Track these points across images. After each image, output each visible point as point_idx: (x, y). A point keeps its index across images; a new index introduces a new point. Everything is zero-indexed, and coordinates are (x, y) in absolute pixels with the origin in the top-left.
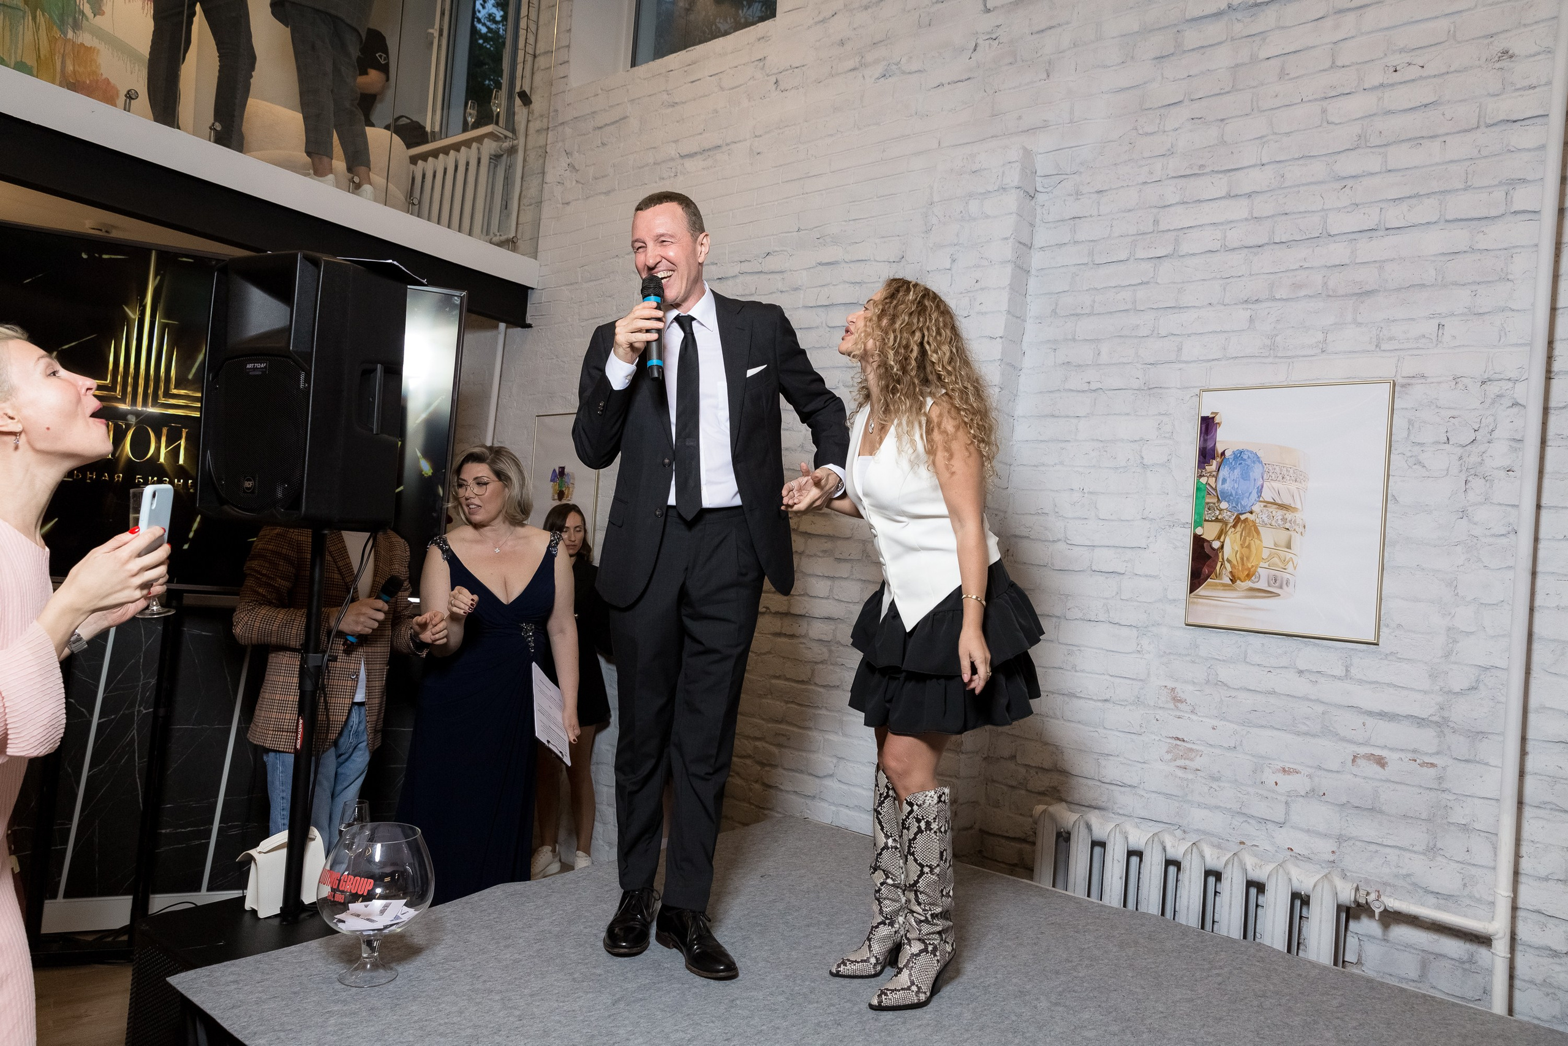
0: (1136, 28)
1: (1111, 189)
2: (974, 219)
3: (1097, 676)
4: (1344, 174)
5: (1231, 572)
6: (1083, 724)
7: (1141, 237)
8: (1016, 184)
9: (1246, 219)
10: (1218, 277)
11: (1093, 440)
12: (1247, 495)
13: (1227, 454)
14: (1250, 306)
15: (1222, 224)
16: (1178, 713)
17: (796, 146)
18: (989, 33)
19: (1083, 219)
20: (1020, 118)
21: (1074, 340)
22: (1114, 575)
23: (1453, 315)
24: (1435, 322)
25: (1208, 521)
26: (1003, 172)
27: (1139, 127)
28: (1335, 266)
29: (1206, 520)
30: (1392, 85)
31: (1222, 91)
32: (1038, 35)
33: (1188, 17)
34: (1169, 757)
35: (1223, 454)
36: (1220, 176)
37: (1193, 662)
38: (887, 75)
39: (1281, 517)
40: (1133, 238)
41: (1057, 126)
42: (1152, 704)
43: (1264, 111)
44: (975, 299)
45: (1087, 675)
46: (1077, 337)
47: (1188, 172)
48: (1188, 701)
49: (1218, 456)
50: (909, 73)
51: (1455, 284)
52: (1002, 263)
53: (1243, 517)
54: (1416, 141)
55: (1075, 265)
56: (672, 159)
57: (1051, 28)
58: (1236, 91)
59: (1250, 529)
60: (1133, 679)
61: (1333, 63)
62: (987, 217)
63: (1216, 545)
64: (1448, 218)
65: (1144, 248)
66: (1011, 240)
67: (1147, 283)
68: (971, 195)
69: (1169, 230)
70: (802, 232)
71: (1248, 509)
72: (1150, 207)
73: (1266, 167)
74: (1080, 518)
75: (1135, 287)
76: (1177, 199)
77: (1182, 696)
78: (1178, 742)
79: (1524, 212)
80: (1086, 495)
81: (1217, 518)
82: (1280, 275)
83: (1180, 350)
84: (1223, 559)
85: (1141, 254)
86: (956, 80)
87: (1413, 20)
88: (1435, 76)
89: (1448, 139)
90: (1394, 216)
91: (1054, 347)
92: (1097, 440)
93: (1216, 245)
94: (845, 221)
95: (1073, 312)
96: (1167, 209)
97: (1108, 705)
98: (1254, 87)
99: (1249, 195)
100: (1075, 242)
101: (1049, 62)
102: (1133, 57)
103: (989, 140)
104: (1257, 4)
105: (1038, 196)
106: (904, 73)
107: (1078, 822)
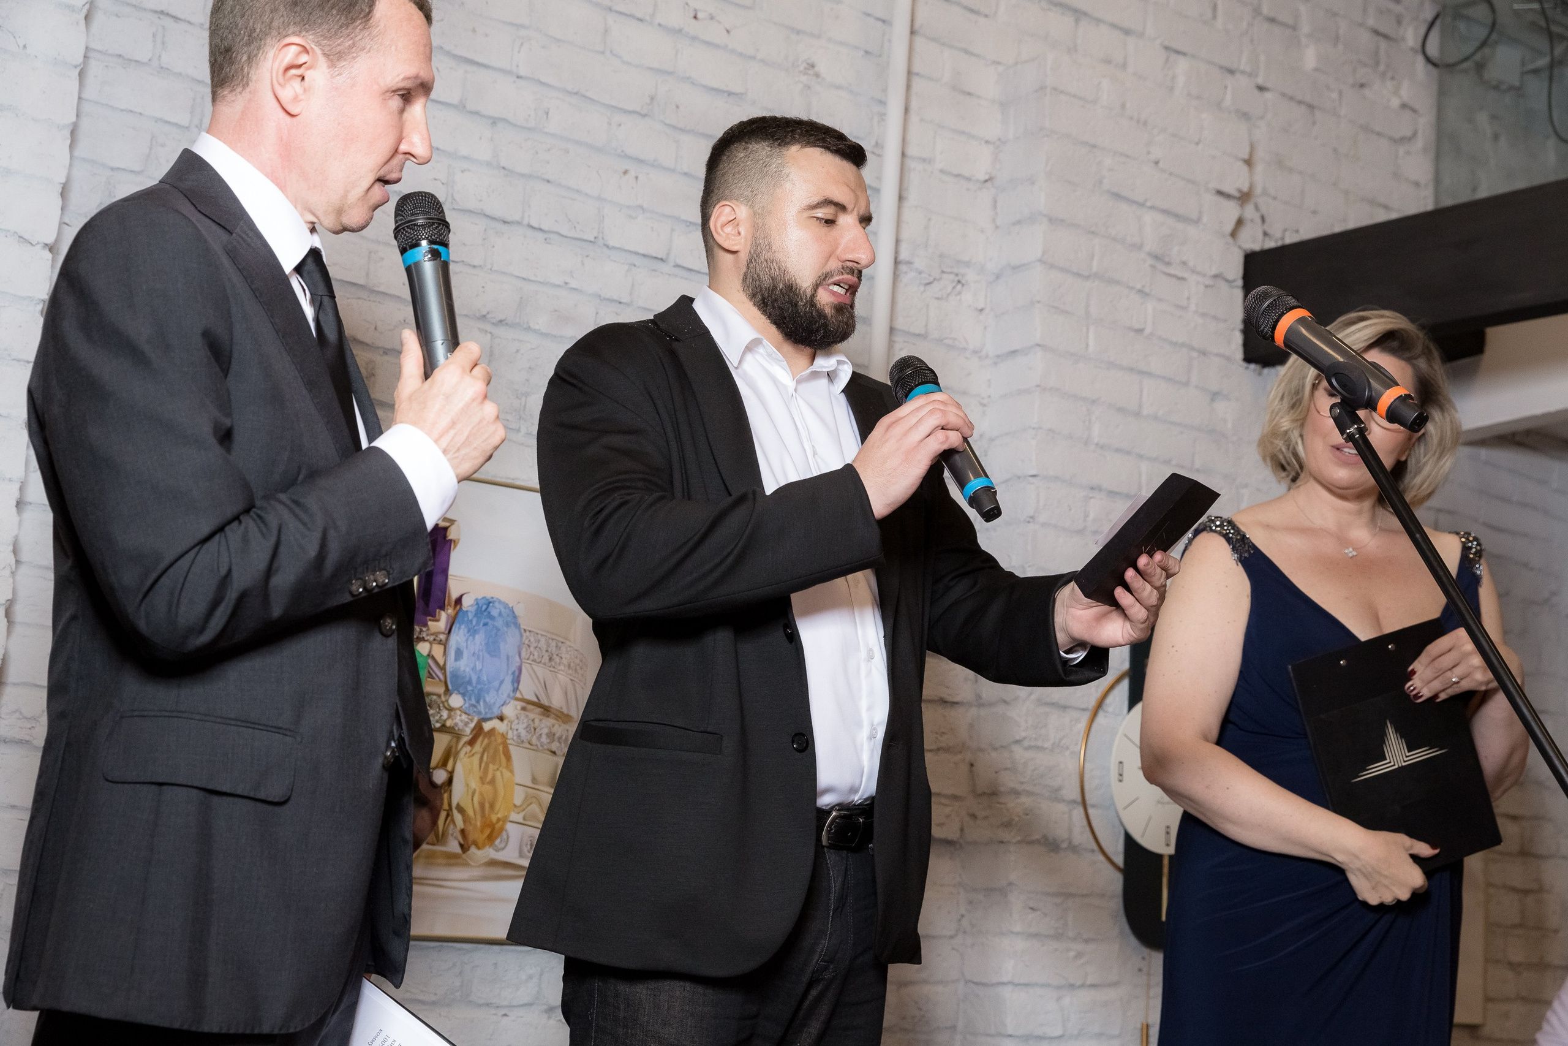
4: (628, 151)
5: (463, 831)
9: (491, 164)
12: (496, 684)
13: (467, 602)
14: (489, 327)
30: (694, 38)
35: (459, 601)
39: (545, 731)
49: (449, 605)
53: (487, 726)
55: (157, 120)
59: (496, 751)
63: (440, 777)
71: (496, 712)
73: (521, 83)
81: (444, 726)
84: (450, 805)
88: (740, 55)
99: (494, 121)
100: (162, 69)
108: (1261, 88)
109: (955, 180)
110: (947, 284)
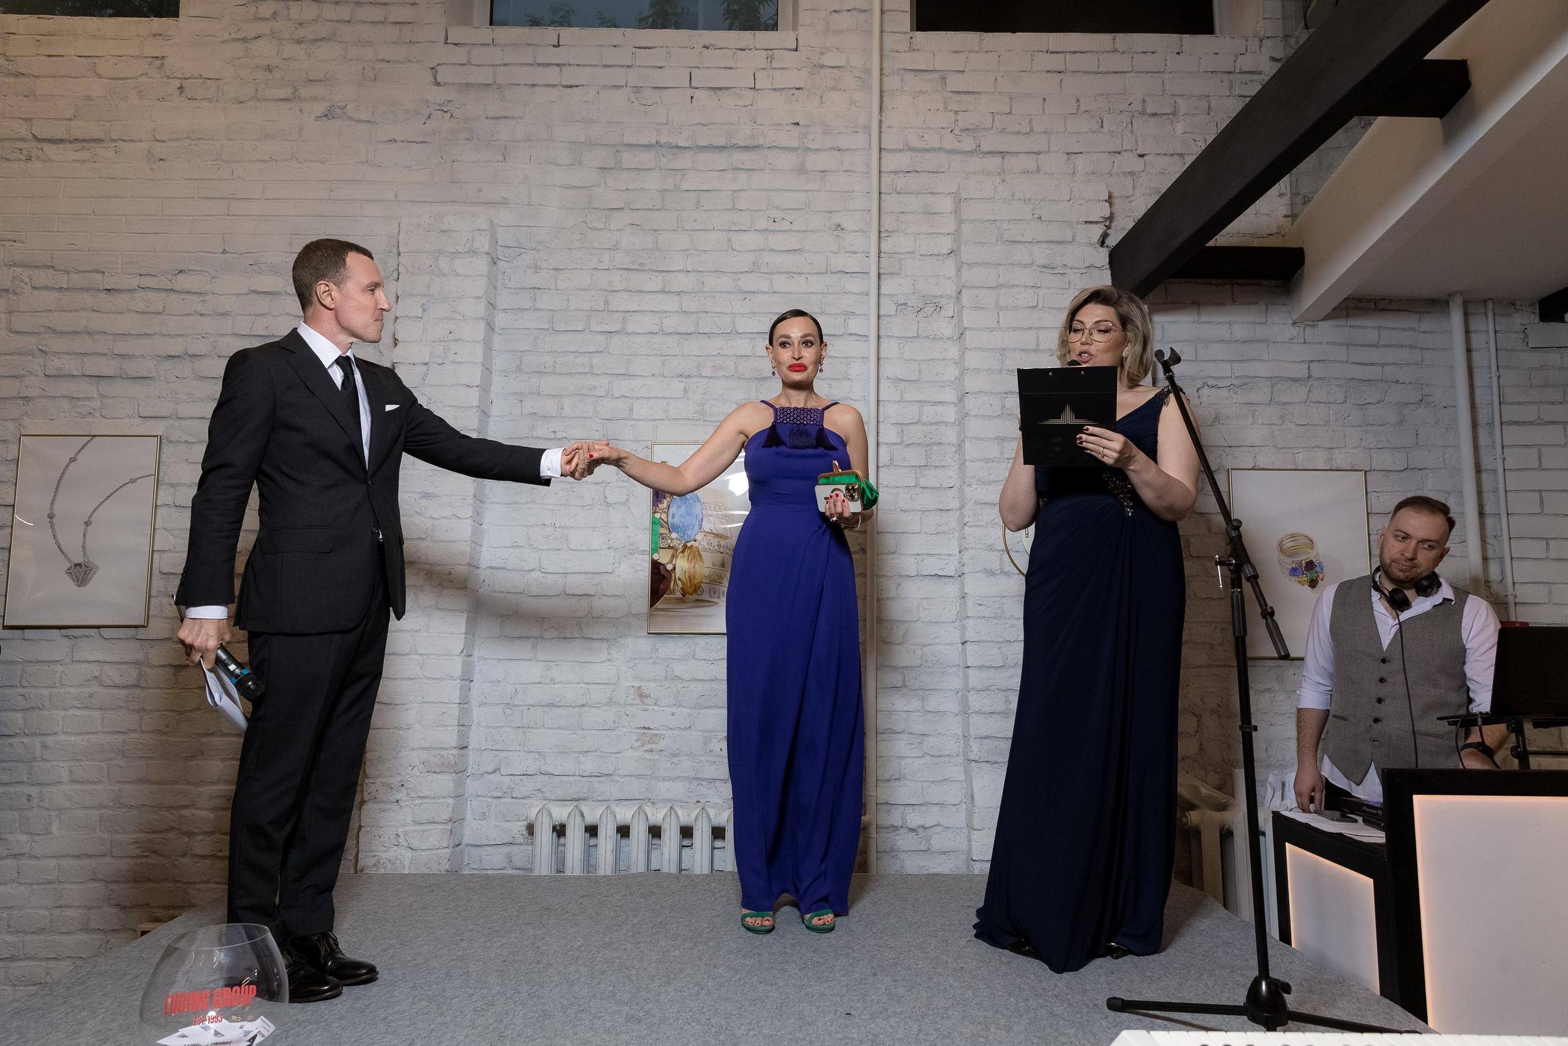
0: (583, 140)
1: (566, 269)
2: (445, 275)
3: (573, 685)
4: (745, 290)
5: (682, 588)
6: (563, 729)
7: (593, 313)
8: (486, 249)
9: (678, 312)
10: (659, 354)
12: (691, 527)
14: (684, 380)
15: (659, 312)
16: (644, 707)
17: (215, 163)
18: (440, 105)
19: (544, 291)
20: (480, 190)
21: (539, 394)
22: (585, 597)
25: (663, 548)
26: (473, 237)
27: (588, 222)
29: (660, 548)
30: (773, 231)
31: (655, 208)
32: (491, 121)
33: (625, 142)
34: (638, 744)
36: (657, 274)
37: (655, 663)
38: (330, 116)
39: (716, 544)
40: (588, 313)
41: (516, 206)
42: (622, 702)
43: (686, 230)
44: (449, 349)
45: (565, 685)
46: (541, 392)
47: (631, 267)
48: (652, 696)
50: (357, 121)
52: (475, 319)
53: (689, 545)
54: (790, 274)
55: (536, 329)
56: (23, 140)
57: (505, 118)
58: (665, 210)
59: (695, 554)
60: (605, 684)
61: (734, 206)
62: (458, 275)
63: (669, 567)
65: (597, 323)
66: (483, 300)
67: (601, 352)
68: (440, 252)
69: (617, 311)
70: (228, 255)
71: (693, 538)
72: (601, 290)
73: (689, 274)
74: (553, 550)
75: (591, 355)
76: (623, 287)
77: (647, 692)
78: (645, 731)
79: (855, 334)
80: (558, 529)
81: (669, 546)
82: (704, 358)
83: (631, 409)
84: (675, 578)
85: (595, 327)
86: (412, 140)
87: (784, 188)
88: (799, 231)
89: (809, 276)
91: (521, 399)
93: (656, 329)
94: (287, 252)
95: (536, 370)
96: (615, 294)
97: (586, 709)
98: (678, 210)
99: (679, 293)
100: (536, 310)
101: (505, 147)
102: (580, 162)
103: (449, 203)
104: (677, 147)
105: (500, 263)
106: (351, 119)
107: (573, 813)
108: (1141, 156)
109: (930, 257)
110: (930, 309)
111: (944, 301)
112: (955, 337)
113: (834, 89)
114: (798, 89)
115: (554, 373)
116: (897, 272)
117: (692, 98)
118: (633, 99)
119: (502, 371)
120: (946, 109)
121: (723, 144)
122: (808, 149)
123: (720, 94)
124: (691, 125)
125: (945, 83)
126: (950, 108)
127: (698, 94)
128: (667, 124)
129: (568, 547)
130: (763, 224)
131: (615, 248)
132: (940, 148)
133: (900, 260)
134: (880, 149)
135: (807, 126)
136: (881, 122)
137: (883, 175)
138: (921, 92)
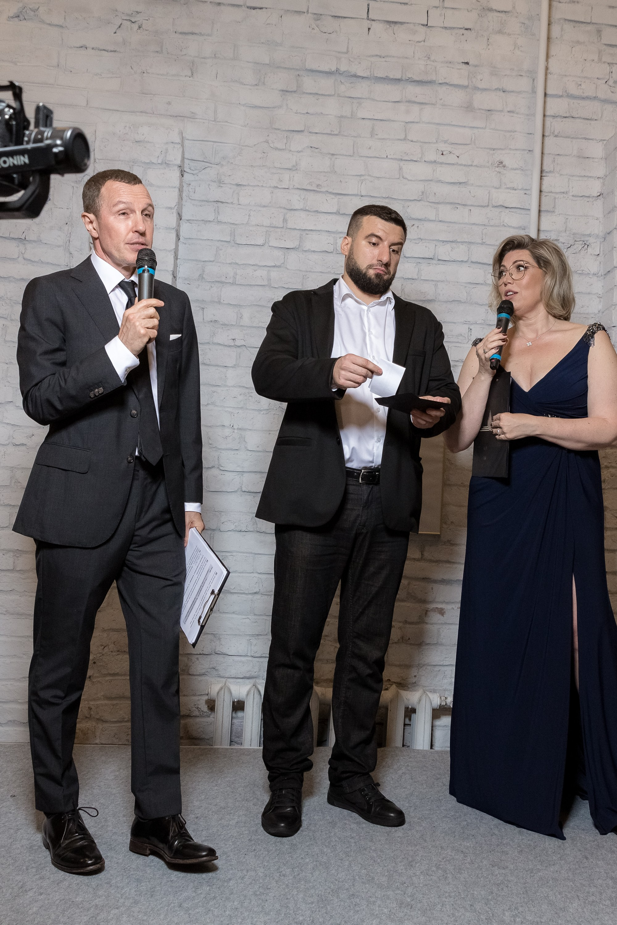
0: (267, 62)
1: (249, 185)
3: (247, 575)
4: (414, 217)
6: (237, 614)
7: (273, 229)
8: (178, 162)
10: (333, 272)
11: (240, 386)
18: (128, 15)
19: (226, 204)
20: (169, 103)
21: (219, 302)
23: (476, 323)
24: (466, 327)
26: (167, 150)
27: (270, 142)
28: (409, 279)
30: (442, 163)
31: (333, 133)
33: (308, 67)
36: (333, 196)
40: (267, 229)
41: (203, 121)
43: (362, 156)
45: (239, 574)
46: (222, 301)
47: (309, 187)
50: (50, 24)
51: (477, 303)
54: (455, 205)
55: (218, 241)
57: (193, 34)
58: (342, 135)
61: (406, 136)
64: (474, 260)
65: (276, 239)
66: (175, 211)
67: (279, 267)
69: (295, 229)
72: (281, 208)
74: (232, 449)
75: (269, 268)
76: (301, 206)
80: (236, 431)
85: (274, 243)
86: (102, 48)
87: (452, 123)
88: (465, 165)
89: (472, 209)
90: (443, 252)
91: (202, 306)
92: (243, 387)
93: (331, 248)
96: (293, 212)
98: (354, 137)
100: (219, 222)
101: (193, 63)
102: (264, 83)
103: (138, 114)
104: (355, 76)
105: (186, 175)
106: (42, 22)
107: (252, 691)
109: (581, 198)
110: (579, 246)
111: (591, 240)
112: (600, 274)
113: (500, 32)
114: (466, 29)
115: (233, 284)
116: (552, 210)
117: (369, 29)
118: (314, 26)
119: (186, 279)
120: (600, 60)
121: (399, 77)
122: (476, 88)
123: (396, 27)
124: (369, 56)
125: (600, 36)
126: (604, 59)
127: (376, 26)
128: (347, 52)
129: (246, 448)
130: (432, 156)
131: (294, 169)
132: (595, 97)
133: (555, 198)
134: (545, 95)
135: (476, 66)
136: (547, 68)
137: (547, 119)
138: (578, 42)
